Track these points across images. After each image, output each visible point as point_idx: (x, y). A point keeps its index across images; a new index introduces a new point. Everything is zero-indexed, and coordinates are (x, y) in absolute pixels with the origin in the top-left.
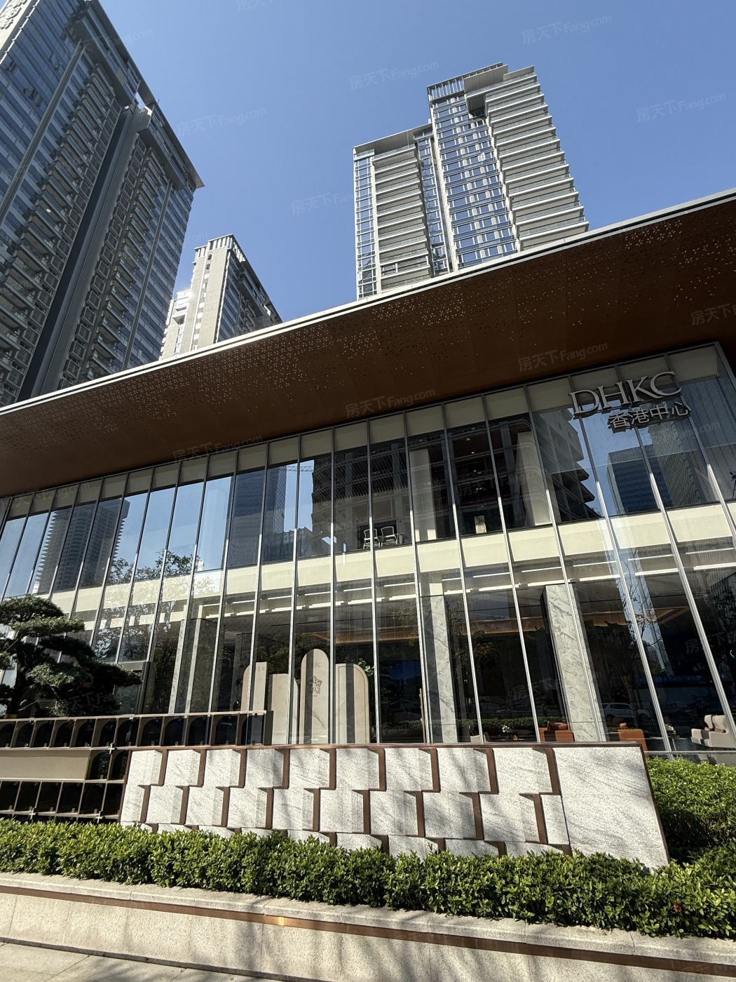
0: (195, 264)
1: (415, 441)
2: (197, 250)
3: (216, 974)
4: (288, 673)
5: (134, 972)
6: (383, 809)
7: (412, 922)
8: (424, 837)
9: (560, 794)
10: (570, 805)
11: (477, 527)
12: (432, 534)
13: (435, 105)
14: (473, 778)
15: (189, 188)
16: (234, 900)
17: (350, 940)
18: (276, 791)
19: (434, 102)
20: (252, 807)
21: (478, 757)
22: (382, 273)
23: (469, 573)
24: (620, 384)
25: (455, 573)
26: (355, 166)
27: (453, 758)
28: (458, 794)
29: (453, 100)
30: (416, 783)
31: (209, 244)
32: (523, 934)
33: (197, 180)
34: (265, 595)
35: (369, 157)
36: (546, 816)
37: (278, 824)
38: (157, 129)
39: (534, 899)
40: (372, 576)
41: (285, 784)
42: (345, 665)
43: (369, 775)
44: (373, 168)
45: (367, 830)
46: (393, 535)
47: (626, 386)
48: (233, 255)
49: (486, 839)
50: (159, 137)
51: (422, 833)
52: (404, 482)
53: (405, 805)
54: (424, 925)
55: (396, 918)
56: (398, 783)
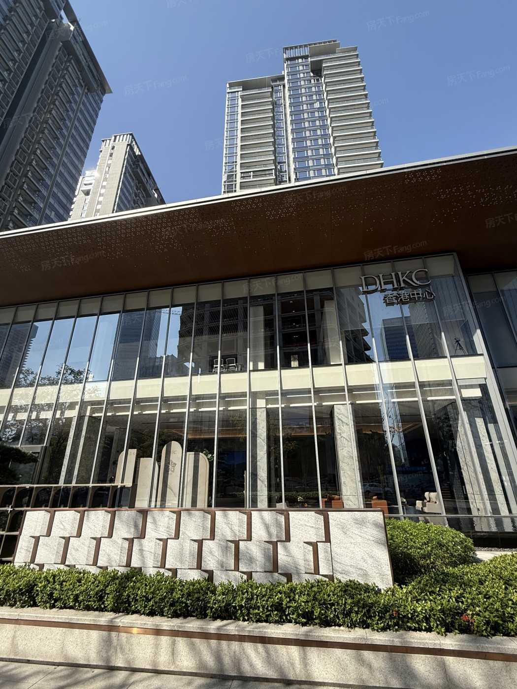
0: (101, 151)
1: (255, 300)
2: (103, 141)
3: (81, 669)
4: (151, 457)
5: (18, 671)
6: (211, 552)
7: (225, 628)
8: (238, 571)
9: (330, 542)
10: (335, 549)
11: (292, 363)
12: (261, 365)
13: (288, 61)
14: (274, 531)
15: (100, 92)
16: (98, 616)
17: (181, 641)
18: (135, 540)
19: (288, 59)
20: (116, 552)
21: (279, 517)
22: (241, 177)
23: (285, 393)
24: (393, 274)
25: (275, 393)
26: (227, 96)
27: (262, 518)
28: (263, 542)
29: (300, 60)
30: (235, 535)
31: (113, 138)
32: (298, 633)
33: (107, 88)
34: (139, 401)
35: (238, 92)
36: (320, 556)
37: (135, 563)
38: (77, 42)
39: (307, 610)
40: (217, 392)
41: (142, 536)
42: (193, 453)
43: (203, 529)
44: (240, 100)
45: (199, 567)
46: (235, 364)
47: (397, 275)
48: (132, 149)
49: (279, 572)
50: (78, 49)
51: (237, 568)
52: (245, 328)
53: (226, 549)
54: (232, 630)
55: (214, 626)
56: (223, 535)
